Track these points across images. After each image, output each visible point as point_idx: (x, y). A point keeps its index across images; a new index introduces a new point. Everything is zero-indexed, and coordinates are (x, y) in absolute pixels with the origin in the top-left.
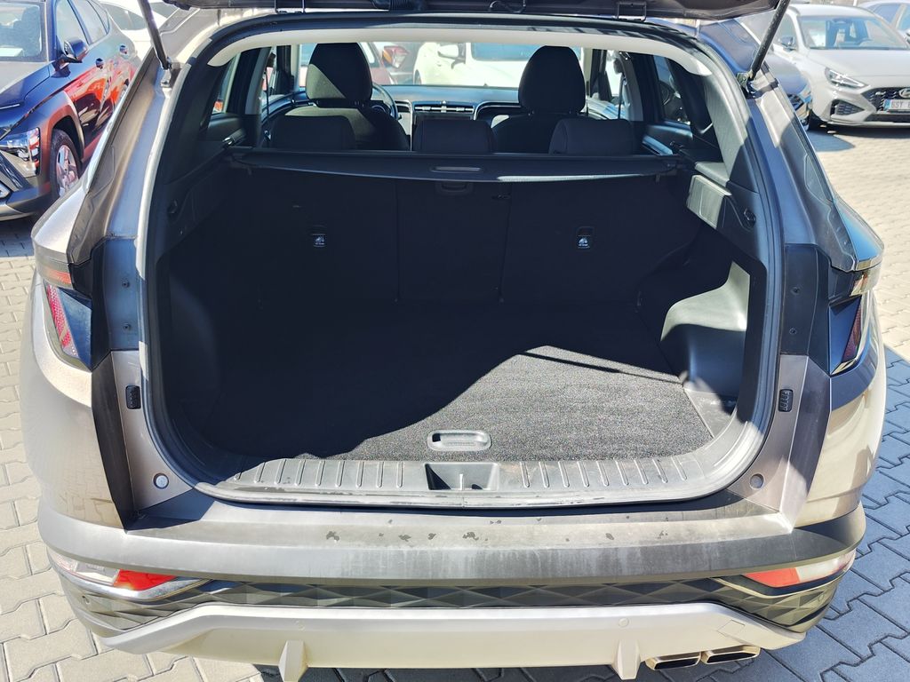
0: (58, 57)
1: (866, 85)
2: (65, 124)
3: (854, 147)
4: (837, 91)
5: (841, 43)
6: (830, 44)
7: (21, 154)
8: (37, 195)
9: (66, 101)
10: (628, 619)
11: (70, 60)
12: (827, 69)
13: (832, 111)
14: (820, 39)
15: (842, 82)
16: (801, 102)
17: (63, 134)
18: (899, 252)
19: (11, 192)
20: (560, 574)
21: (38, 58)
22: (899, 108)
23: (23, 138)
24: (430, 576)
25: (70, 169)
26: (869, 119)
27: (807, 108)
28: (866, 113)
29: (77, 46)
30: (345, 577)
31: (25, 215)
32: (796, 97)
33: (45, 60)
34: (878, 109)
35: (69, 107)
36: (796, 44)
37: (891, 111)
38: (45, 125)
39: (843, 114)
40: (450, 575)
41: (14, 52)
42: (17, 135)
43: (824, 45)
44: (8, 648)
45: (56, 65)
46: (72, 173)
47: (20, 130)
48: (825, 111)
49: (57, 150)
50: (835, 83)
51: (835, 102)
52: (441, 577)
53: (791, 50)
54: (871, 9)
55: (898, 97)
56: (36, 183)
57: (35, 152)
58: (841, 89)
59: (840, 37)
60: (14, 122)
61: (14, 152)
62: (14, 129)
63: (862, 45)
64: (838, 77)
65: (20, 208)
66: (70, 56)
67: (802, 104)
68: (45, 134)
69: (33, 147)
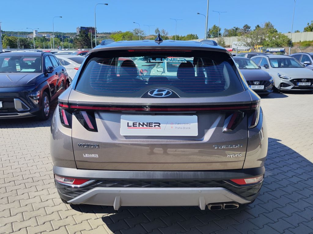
0: (46, 72)
1: (291, 78)
2: (47, 90)
3: (288, 97)
4: (282, 80)
5: (282, 66)
6: (280, 66)
7: (34, 98)
8: (38, 110)
9: (47, 84)
10: (201, 191)
11: (49, 72)
12: (278, 74)
13: (281, 86)
14: (276, 65)
15: (283, 77)
16: (269, 83)
17: (46, 93)
18: (299, 125)
19: (31, 109)
20: (183, 178)
21: (40, 72)
22: (302, 85)
23: (36, 94)
24: (151, 178)
25: (47, 103)
26: (293, 88)
27: (272, 85)
28: (291, 87)
29: (51, 68)
30: (131, 178)
31: (34, 116)
32: (268, 81)
33: (42, 72)
34: (295, 86)
35: (48, 85)
36: (269, 66)
37: (299, 86)
38: (42, 90)
39: (284, 87)
40: (157, 178)
41: (33, 70)
42: (33, 93)
43: (278, 67)
44: (38, 218)
45: (45, 74)
46: (48, 104)
47: (35, 91)
48: (279, 86)
49: (44, 97)
50: (281, 78)
51: (281, 83)
52: (154, 178)
53: (267, 68)
54: (292, 56)
55: (301, 82)
56: (38, 106)
57: (38, 97)
58: (283, 79)
59: (282, 64)
60: (33, 89)
61: (32, 98)
62: (33, 91)
63: (289, 66)
64: (282, 76)
65: (33, 114)
66: (49, 71)
67: (270, 84)
68: (41, 93)
69: (38, 96)
